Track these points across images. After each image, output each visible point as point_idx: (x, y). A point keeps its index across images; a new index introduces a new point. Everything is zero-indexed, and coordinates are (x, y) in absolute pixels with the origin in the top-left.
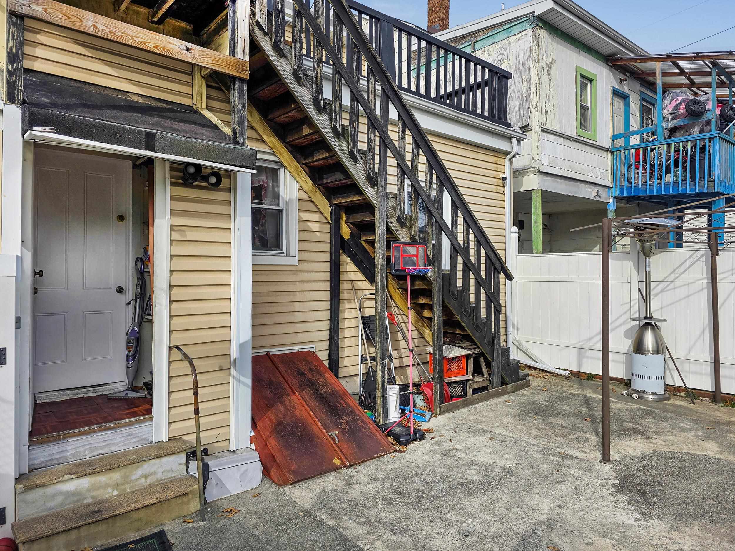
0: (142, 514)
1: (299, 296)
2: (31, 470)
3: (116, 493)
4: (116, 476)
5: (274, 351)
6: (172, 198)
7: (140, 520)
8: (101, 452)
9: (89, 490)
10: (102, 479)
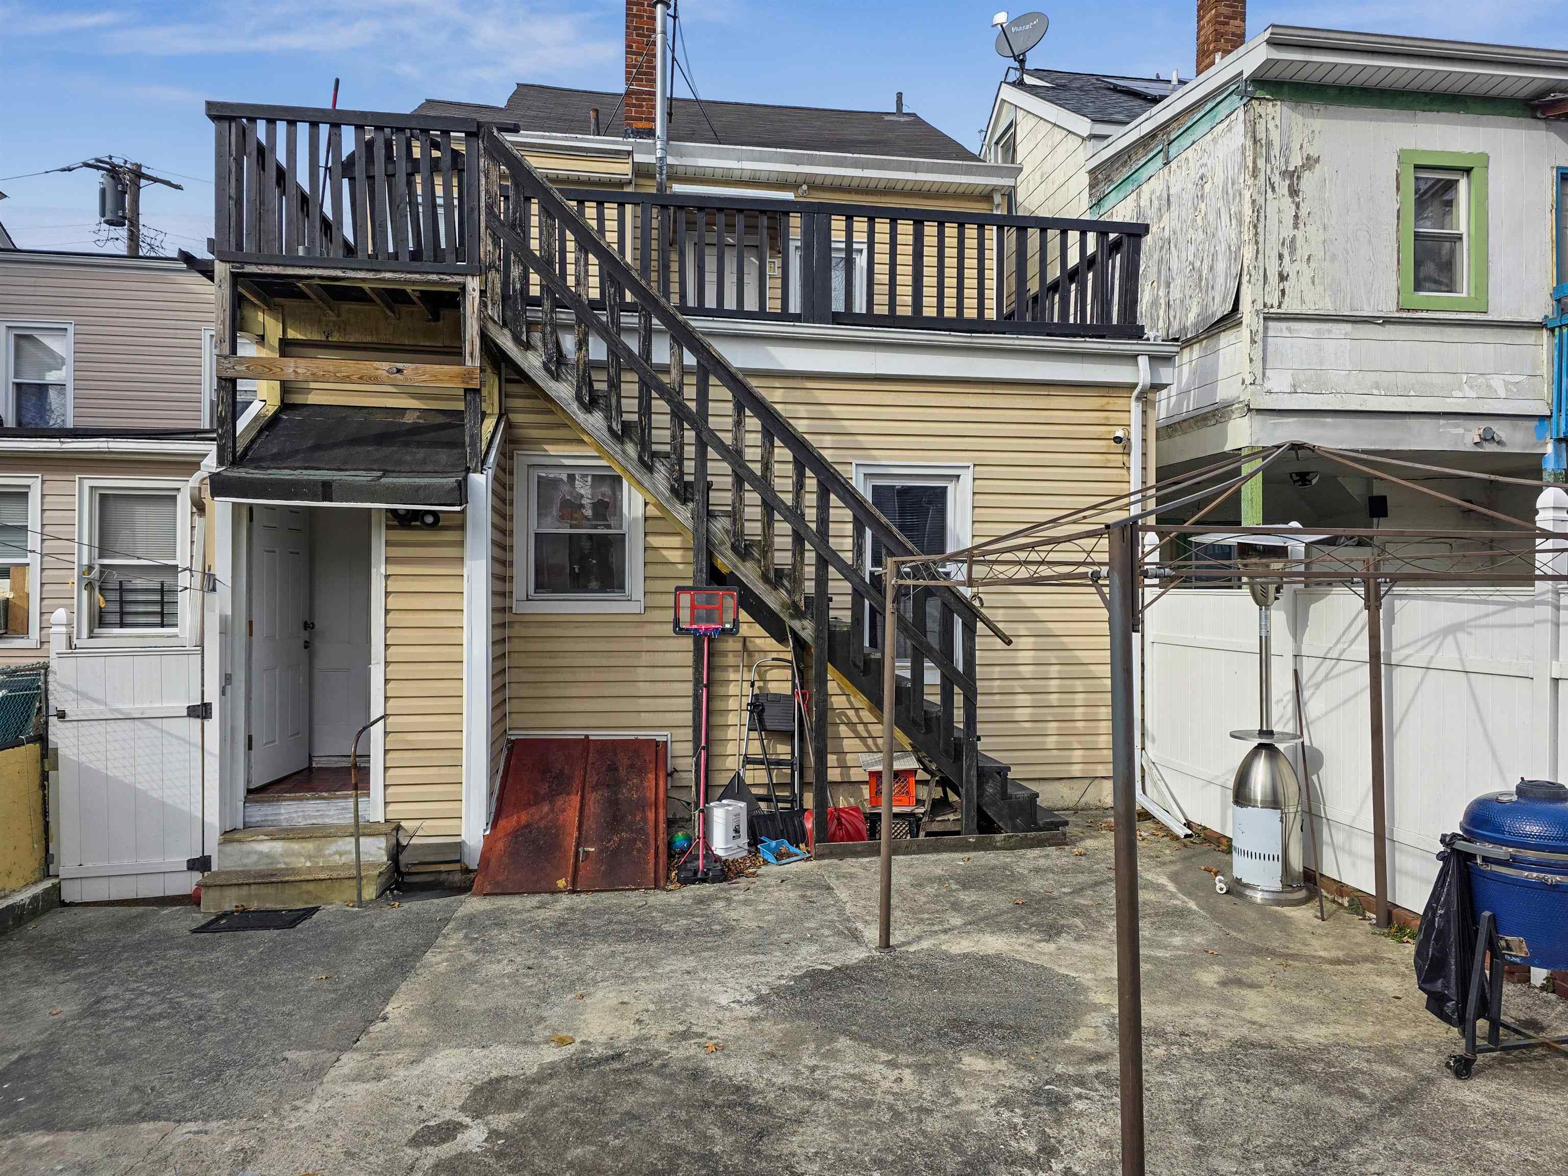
0: (311, 887)
1: (645, 659)
2: (246, 826)
3: (308, 864)
4: (309, 846)
5: (596, 735)
6: (388, 543)
7: (309, 892)
8: (314, 821)
9: (282, 855)
10: (295, 846)
